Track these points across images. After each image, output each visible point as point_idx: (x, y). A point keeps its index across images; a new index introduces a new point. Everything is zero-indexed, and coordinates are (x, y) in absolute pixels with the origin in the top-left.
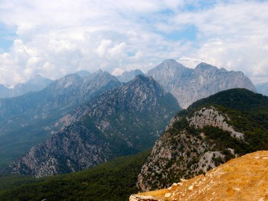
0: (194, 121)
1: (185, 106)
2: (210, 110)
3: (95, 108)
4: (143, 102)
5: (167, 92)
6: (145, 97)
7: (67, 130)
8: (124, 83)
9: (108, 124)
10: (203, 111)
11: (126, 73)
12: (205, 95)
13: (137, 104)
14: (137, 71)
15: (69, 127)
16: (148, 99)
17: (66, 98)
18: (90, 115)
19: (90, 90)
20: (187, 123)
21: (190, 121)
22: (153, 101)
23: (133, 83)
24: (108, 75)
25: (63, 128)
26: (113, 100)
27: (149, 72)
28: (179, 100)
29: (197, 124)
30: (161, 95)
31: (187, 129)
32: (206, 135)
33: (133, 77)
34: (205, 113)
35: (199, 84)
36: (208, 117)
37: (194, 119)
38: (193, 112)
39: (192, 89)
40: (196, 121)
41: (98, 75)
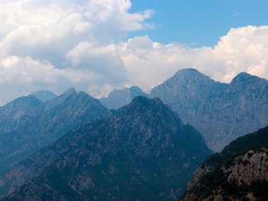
0: (235, 173)
1: (217, 147)
2: (261, 155)
3: (65, 154)
4: (147, 142)
5: (185, 123)
6: (150, 133)
7: (20, 193)
8: (112, 111)
9: (89, 180)
10: (250, 155)
11: (115, 94)
12: (252, 128)
13: (136, 145)
14: (133, 89)
15: (22, 187)
16: (155, 136)
17: (15, 137)
18: (58, 165)
19: (56, 124)
20: (223, 177)
21: (228, 174)
22: (163, 139)
23: (129, 110)
24: (85, 97)
25: (12, 190)
26: (96, 140)
27: (154, 90)
28: (205, 137)
29: (240, 178)
30: (174, 129)
31: (224, 187)
32: (255, 195)
33: (128, 101)
34: (252, 160)
35: (239, 109)
36: (259, 167)
37: (234, 169)
38: (233, 158)
39: (227, 117)
40: (237, 173)
41: (69, 98)
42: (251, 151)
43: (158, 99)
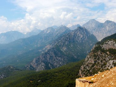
1: (100, 40)
2: (111, 42)
3: (60, 42)
4: (81, 39)
5: (91, 34)
6: (82, 36)
7: (49, 51)
8: (72, 30)
9: (66, 48)
10: (108, 42)
11: (73, 26)
12: (109, 35)
13: (78, 39)
14: (78, 25)
15: (49, 50)
16: (83, 37)
17: (48, 38)
18: (58, 45)
19: (58, 34)
20: (101, 47)
21: (102, 47)
22: (85, 38)
23: (76, 30)
24: (65, 27)
25: (47, 51)
26: (67, 38)
27: (83, 25)
28: (97, 37)
29: (105, 48)
30: (89, 35)
31: (101, 50)
32: (109, 52)
33: (76, 28)
34: (109, 43)
35: (106, 30)
36: (111, 45)
37: (104, 45)
38: (104, 43)
39: (103, 32)
40: (105, 47)
41: (61, 27)
42: (109, 41)
43: (84, 27)
